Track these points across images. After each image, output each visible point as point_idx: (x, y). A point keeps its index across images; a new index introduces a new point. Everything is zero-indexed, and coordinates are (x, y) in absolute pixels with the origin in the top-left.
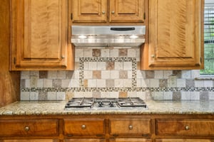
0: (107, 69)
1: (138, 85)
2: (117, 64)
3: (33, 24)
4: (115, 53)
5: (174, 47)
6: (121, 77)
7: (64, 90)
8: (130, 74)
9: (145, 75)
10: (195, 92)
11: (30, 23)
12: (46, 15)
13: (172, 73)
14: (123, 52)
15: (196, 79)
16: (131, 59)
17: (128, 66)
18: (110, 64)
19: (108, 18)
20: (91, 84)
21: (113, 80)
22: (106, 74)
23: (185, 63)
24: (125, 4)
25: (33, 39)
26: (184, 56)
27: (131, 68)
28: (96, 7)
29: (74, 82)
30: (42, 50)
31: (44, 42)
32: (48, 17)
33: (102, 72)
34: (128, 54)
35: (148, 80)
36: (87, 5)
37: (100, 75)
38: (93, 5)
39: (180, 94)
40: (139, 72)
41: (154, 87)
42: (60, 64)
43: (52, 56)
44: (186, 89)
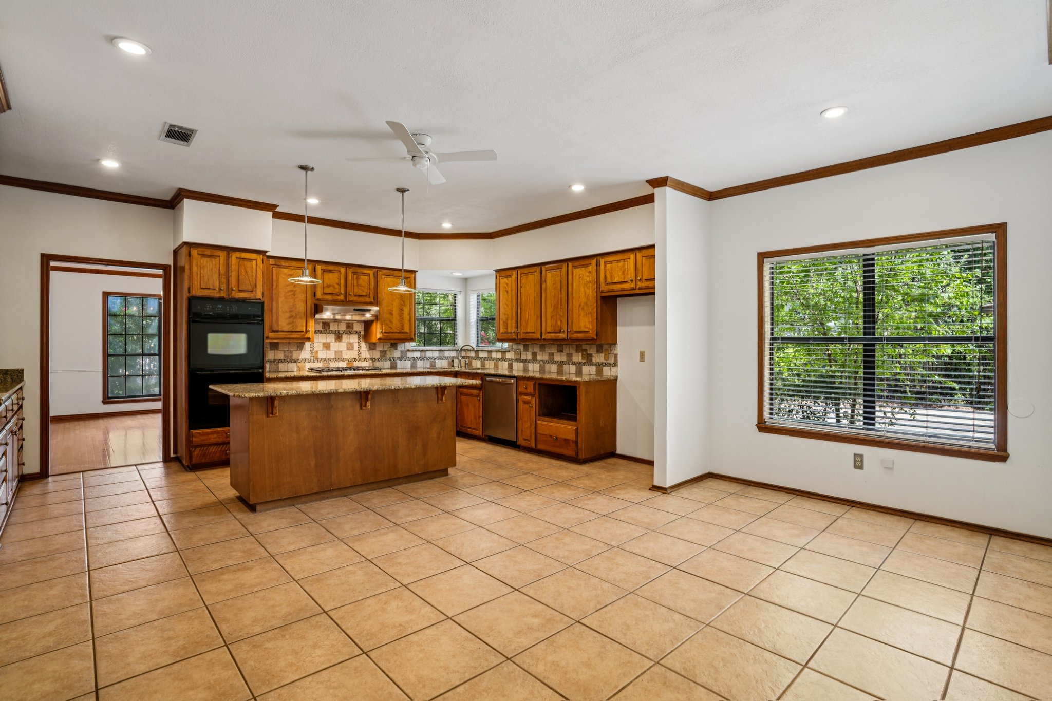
0: (336, 341)
1: (363, 356)
2: (345, 337)
3: (281, 300)
4: (343, 327)
5: (396, 324)
6: (348, 349)
7: (296, 361)
8: (356, 346)
9: (368, 347)
10: (407, 361)
11: (278, 299)
12: (293, 293)
13: (389, 345)
14: (350, 325)
15: (408, 350)
16: (356, 333)
17: (354, 339)
18: (339, 337)
19: (345, 297)
20: (322, 355)
21: (341, 352)
22: (335, 346)
23: (404, 337)
24: (360, 287)
25: (280, 313)
26: (403, 331)
27: (357, 341)
28: (336, 288)
29: (305, 354)
30: (289, 323)
31: (291, 317)
32: (294, 295)
33: (331, 343)
34: (354, 328)
35: (371, 351)
36: (329, 286)
37: (330, 347)
38: (334, 286)
39: (396, 362)
40: (363, 344)
41: (376, 357)
42: (306, 336)
43: (298, 329)
44: (400, 359)
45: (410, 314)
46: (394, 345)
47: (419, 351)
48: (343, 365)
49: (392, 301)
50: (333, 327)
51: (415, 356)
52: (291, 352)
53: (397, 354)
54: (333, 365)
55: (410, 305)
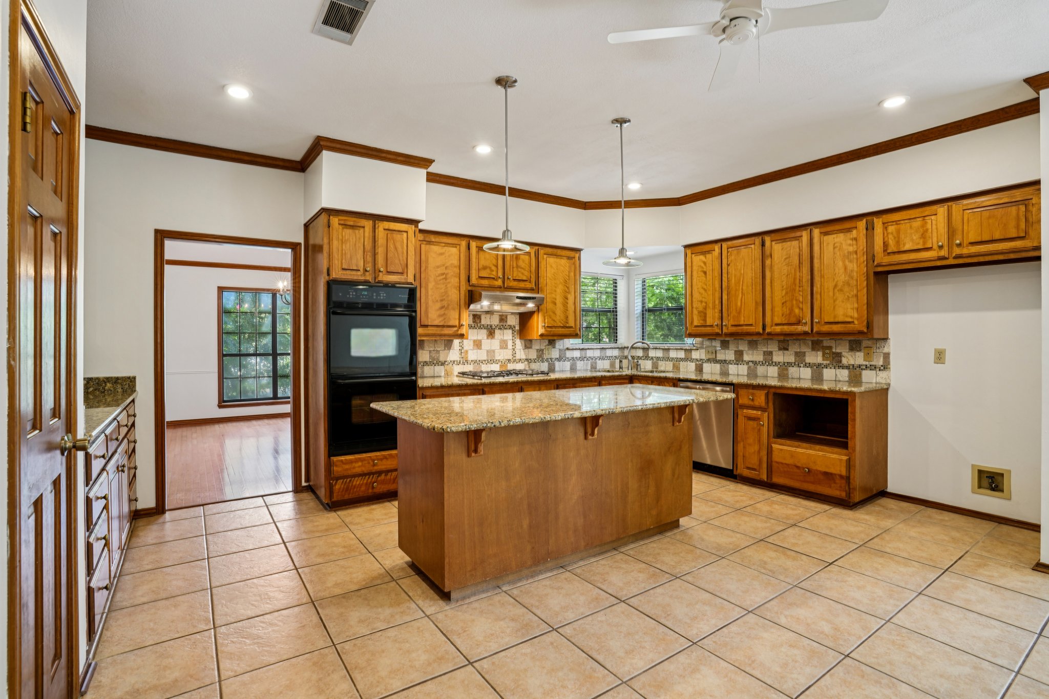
0: (487, 338)
1: (518, 357)
2: (497, 332)
3: (431, 286)
4: (495, 321)
5: (560, 316)
6: (501, 348)
7: (443, 364)
8: (510, 343)
9: (524, 345)
10: (566, 362)
11: (427, 285)
12: (444, 276)
13: (547, 343)
14: (503, 318)
15: (568, 349)
16: (511, 327)
17: (508, 335)
18: (491, 333)
19: (504, 283)
20: (472, 356)
21: (494, 351)
22: (487, 344)
23: (568, 333)
24: (520, 270)
25: (430, 303)
26: (568, 325)
27: (511, 338)
28: (493, 271)
29: (453, 355)
30: (440, 316)
31: (442, 307)
32: (446, 279)
33: (483, 341)
34: (508, 321)
35: (526, 350)
36: (485, 268)
37: (481, 345)
38: (490, 268)
39: (554, 365)
40: (519, 343)
41: (532, 358)
42: (459, 332)
43: (451, 323)
44: (559, 359)
45: (575, 303)
46: (552, 343)
47: (579, 349)
48: (496, 368)
49: (556, 287)
50: (485, 320)
51: (575, 356)
52: (438, 352)
53: (555, 354)
54: (485, 368)
55: (575, 292)
